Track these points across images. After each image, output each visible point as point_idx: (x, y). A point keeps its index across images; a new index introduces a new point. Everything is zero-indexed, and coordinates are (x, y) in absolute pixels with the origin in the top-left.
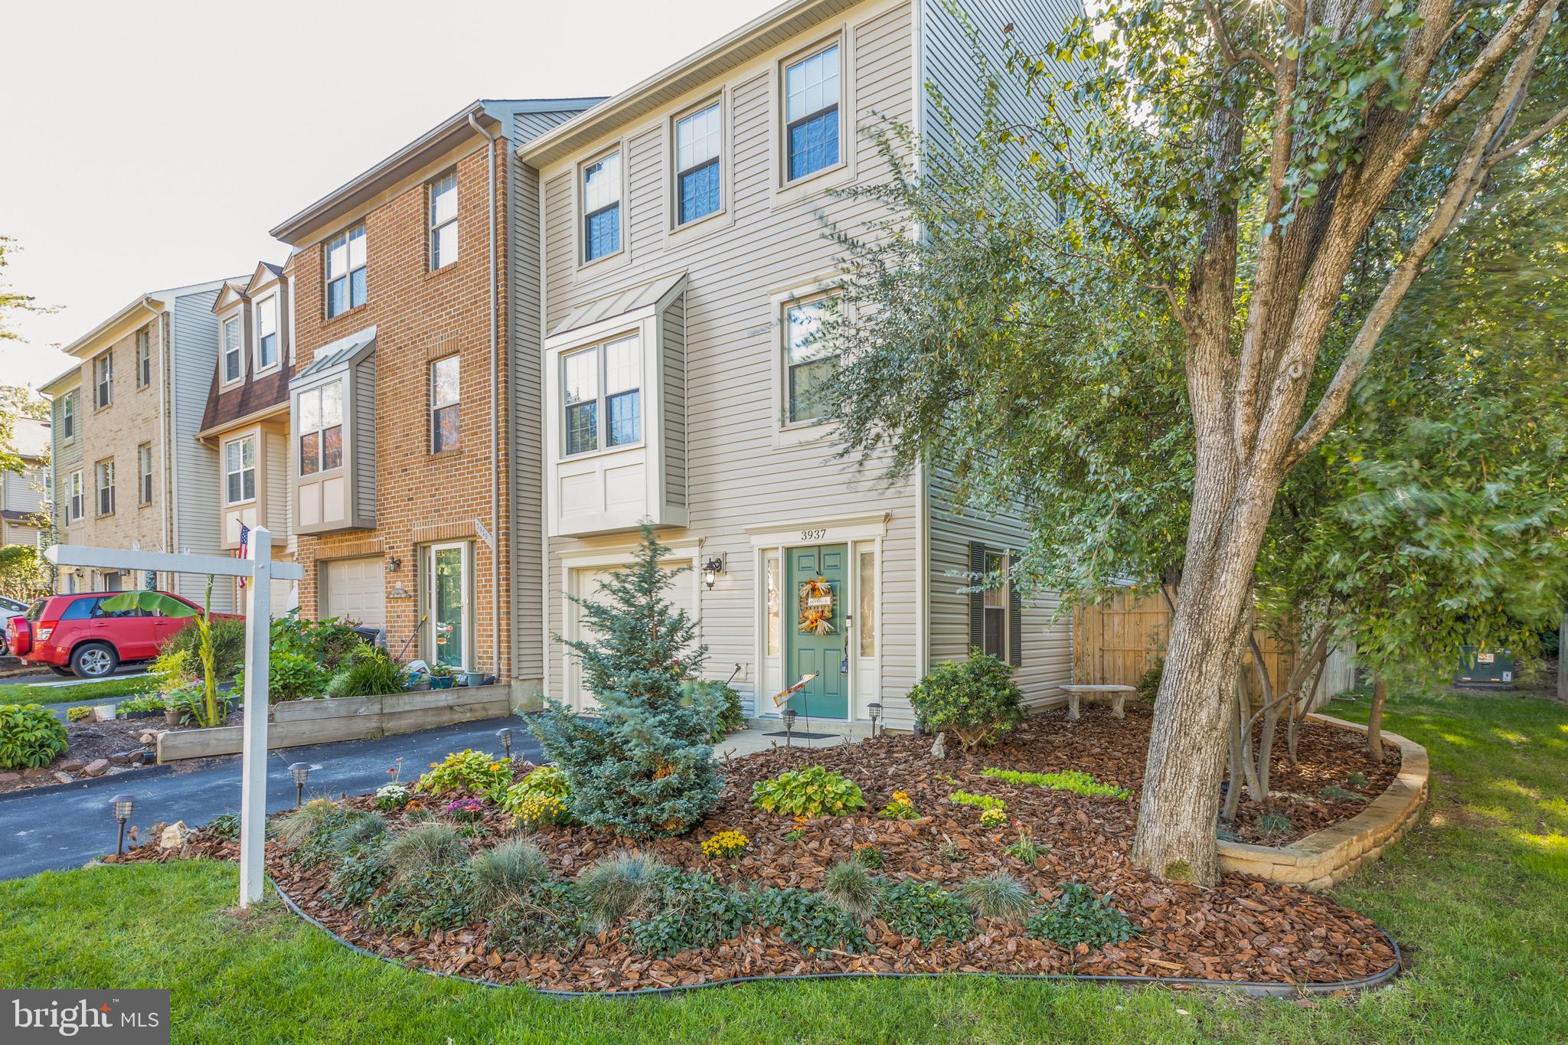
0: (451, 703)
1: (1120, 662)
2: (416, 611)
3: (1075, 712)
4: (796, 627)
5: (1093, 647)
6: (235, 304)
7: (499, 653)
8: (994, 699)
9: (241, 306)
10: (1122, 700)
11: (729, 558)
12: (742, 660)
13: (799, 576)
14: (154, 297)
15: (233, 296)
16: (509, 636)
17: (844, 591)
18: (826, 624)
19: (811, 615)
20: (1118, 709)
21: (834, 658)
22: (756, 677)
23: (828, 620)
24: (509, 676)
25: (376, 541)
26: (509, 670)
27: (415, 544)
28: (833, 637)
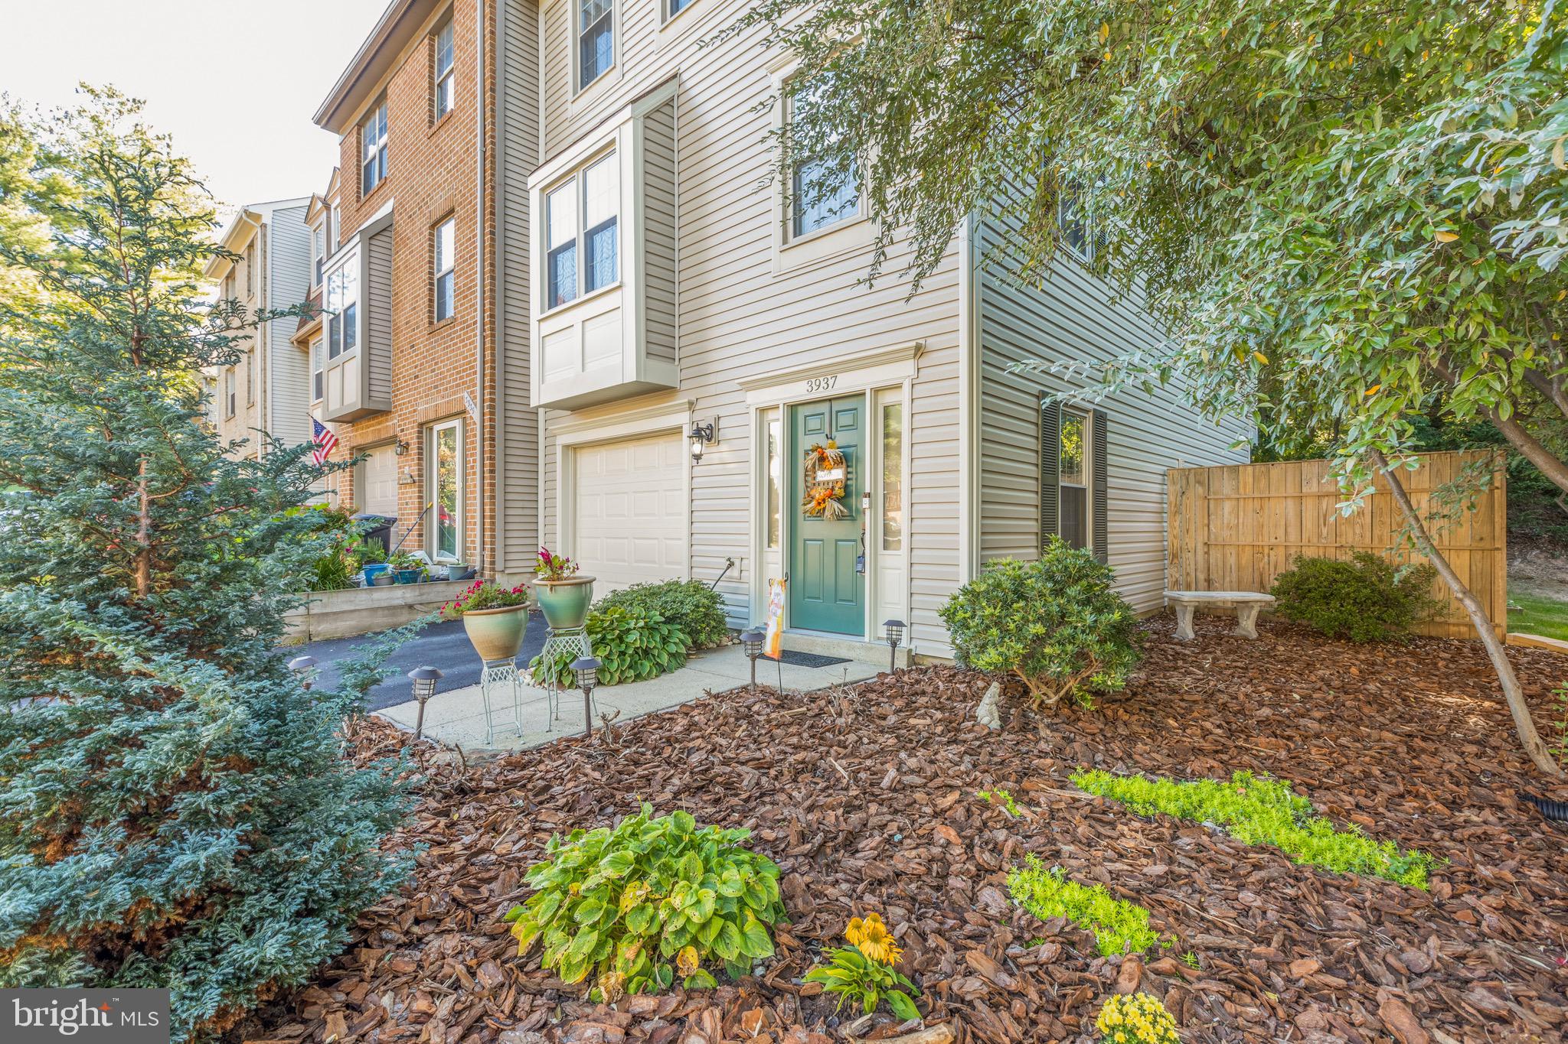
0: (410, 601)
1: (1232, 560)
2: (420, 497)
3: (1186, 628)
4: (801, 509)
5: (1196, 540)
6: (320, 212)
7: (483, 543)
8: (1092, 629)
9: (325, 214)
10: (1254, 613)
11: (722, 423)
12: (734, 552)
13: (806, 442)
14: (251, 210)
15: (320, 205)
16: (493, 524)
17: (859, 460)
18: (836, 505)
19: (819, 493)
20: (1248, 625)
21: (847, 553)
22: (750, 575)
23: (839, 500)
24: (493, 570)
25: (391, 425)
26: (493, 563)
27: (421, 425)
28: (847, 524)
